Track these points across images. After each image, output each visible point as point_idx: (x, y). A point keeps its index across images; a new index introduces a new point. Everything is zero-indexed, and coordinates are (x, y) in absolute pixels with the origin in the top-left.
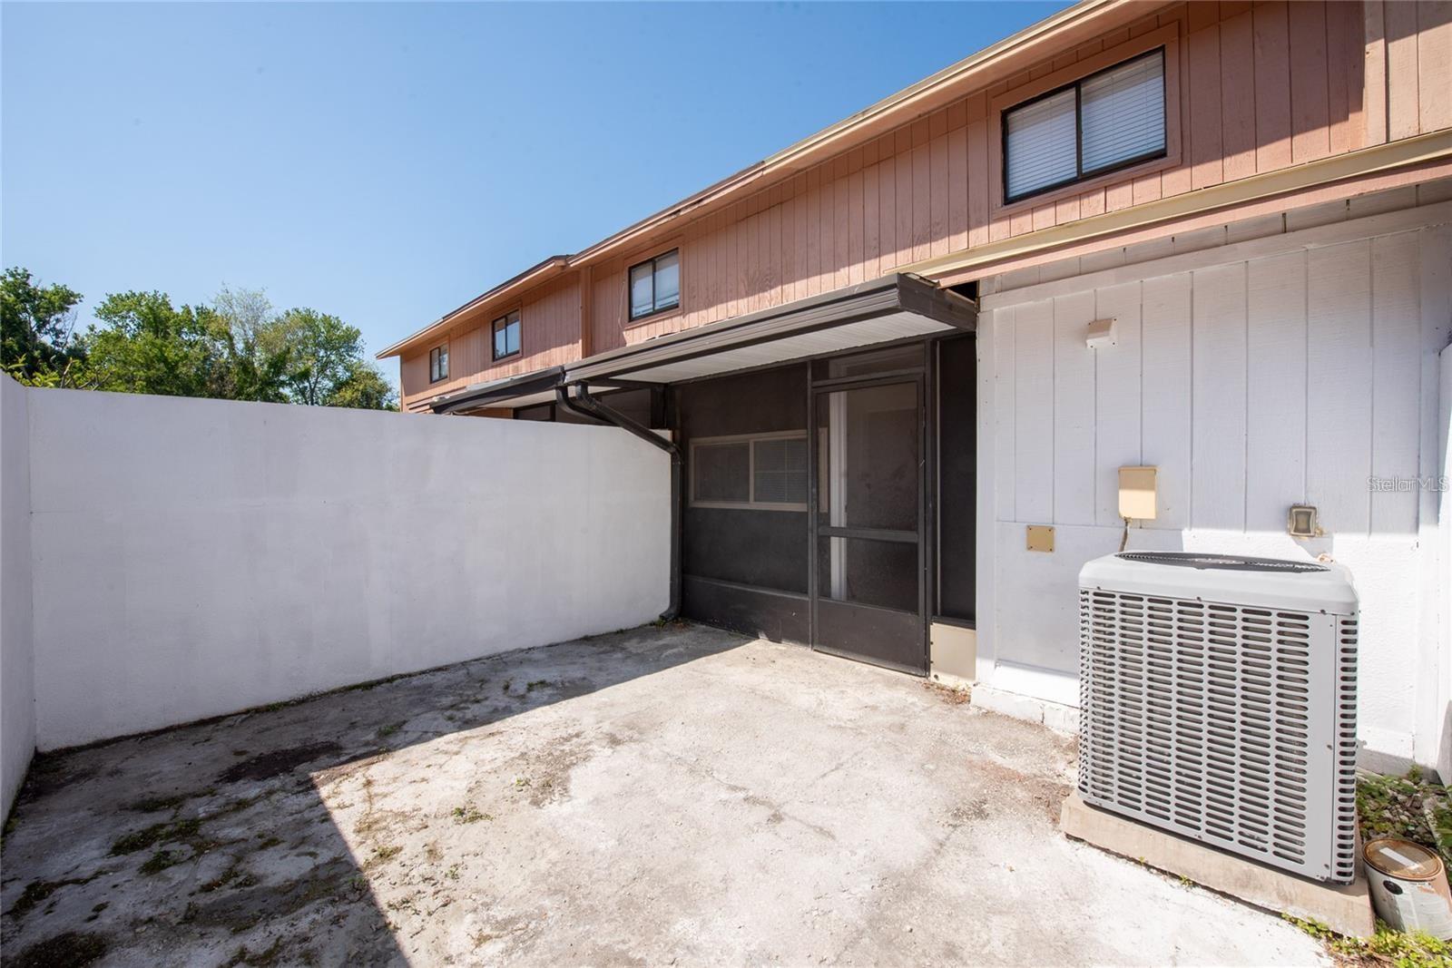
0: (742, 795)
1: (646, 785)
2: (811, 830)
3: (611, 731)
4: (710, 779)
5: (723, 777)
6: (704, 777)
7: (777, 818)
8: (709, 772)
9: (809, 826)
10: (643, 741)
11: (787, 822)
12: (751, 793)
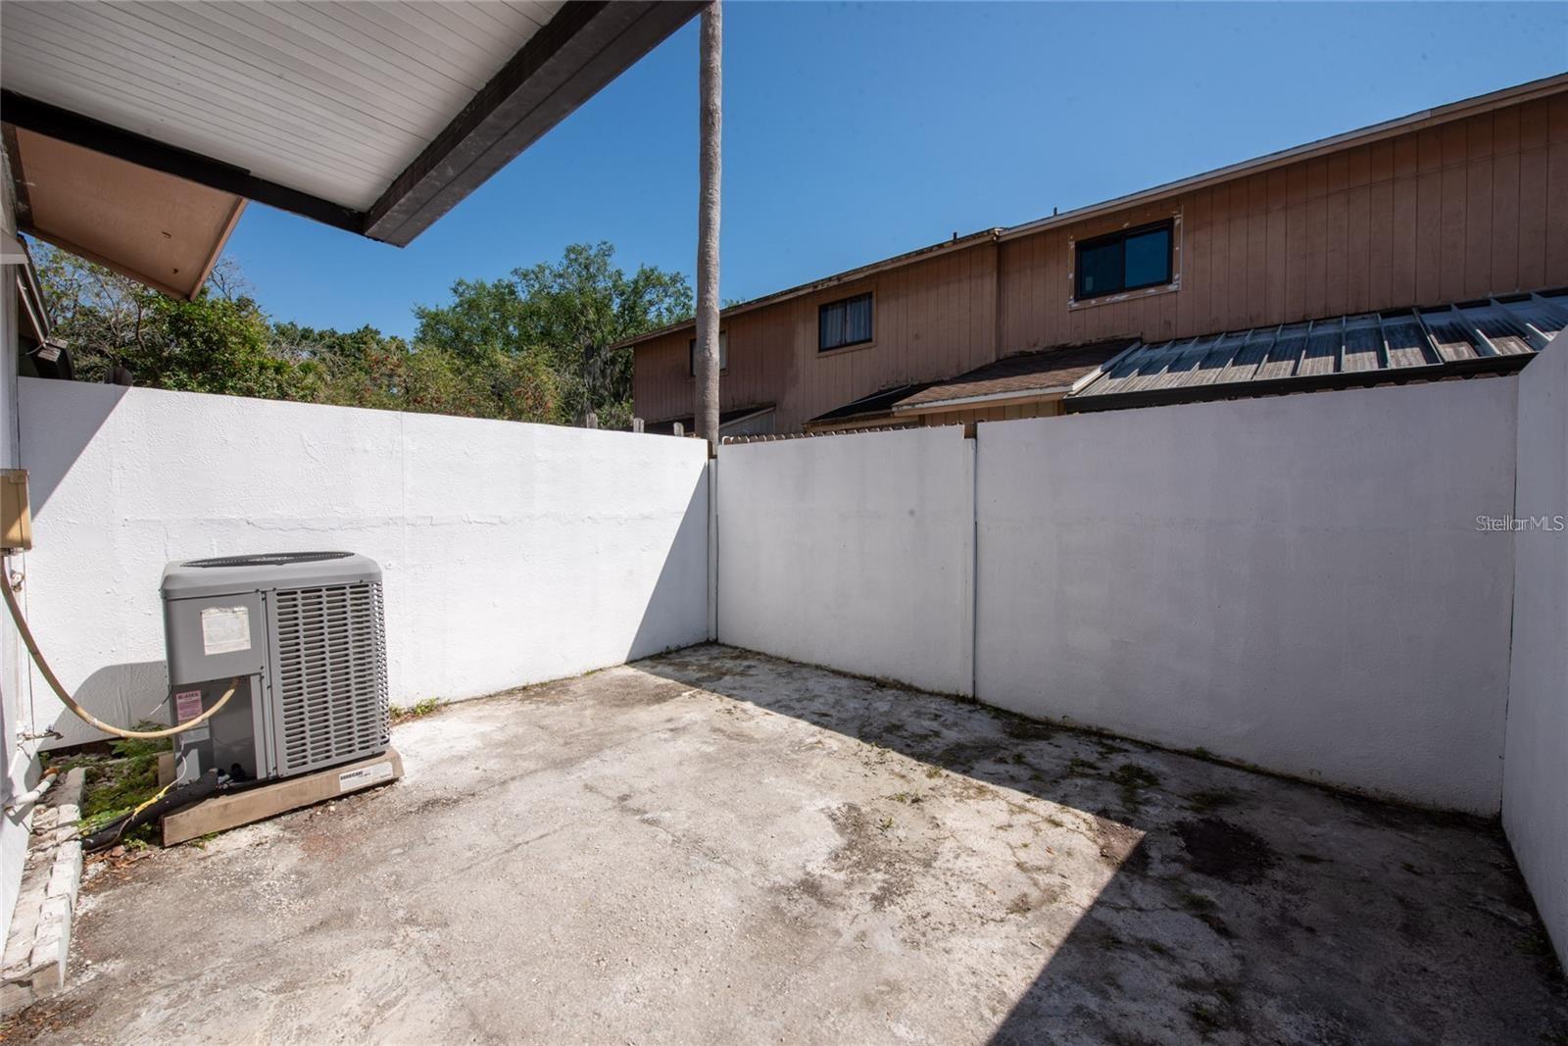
0: (647, 816)
1: (749, 827)
2: (600, 789)
3: (828, 912)
4: (678, 834)
5: (662, 835)
6: (684, 836)
7: (624, 798)
8: (676, 841)
9: (601, 792)
10: (770, 890)
11: (615, 795)
12: (637, 817)
